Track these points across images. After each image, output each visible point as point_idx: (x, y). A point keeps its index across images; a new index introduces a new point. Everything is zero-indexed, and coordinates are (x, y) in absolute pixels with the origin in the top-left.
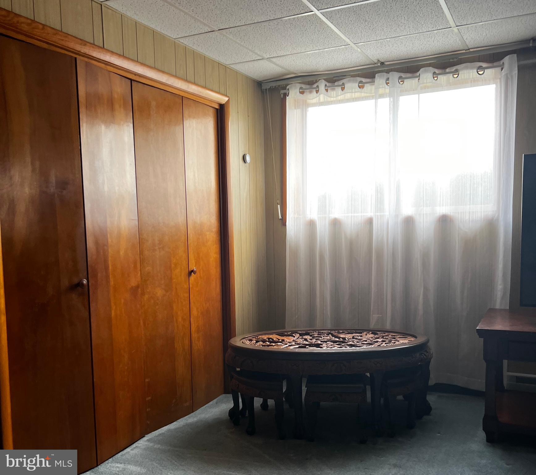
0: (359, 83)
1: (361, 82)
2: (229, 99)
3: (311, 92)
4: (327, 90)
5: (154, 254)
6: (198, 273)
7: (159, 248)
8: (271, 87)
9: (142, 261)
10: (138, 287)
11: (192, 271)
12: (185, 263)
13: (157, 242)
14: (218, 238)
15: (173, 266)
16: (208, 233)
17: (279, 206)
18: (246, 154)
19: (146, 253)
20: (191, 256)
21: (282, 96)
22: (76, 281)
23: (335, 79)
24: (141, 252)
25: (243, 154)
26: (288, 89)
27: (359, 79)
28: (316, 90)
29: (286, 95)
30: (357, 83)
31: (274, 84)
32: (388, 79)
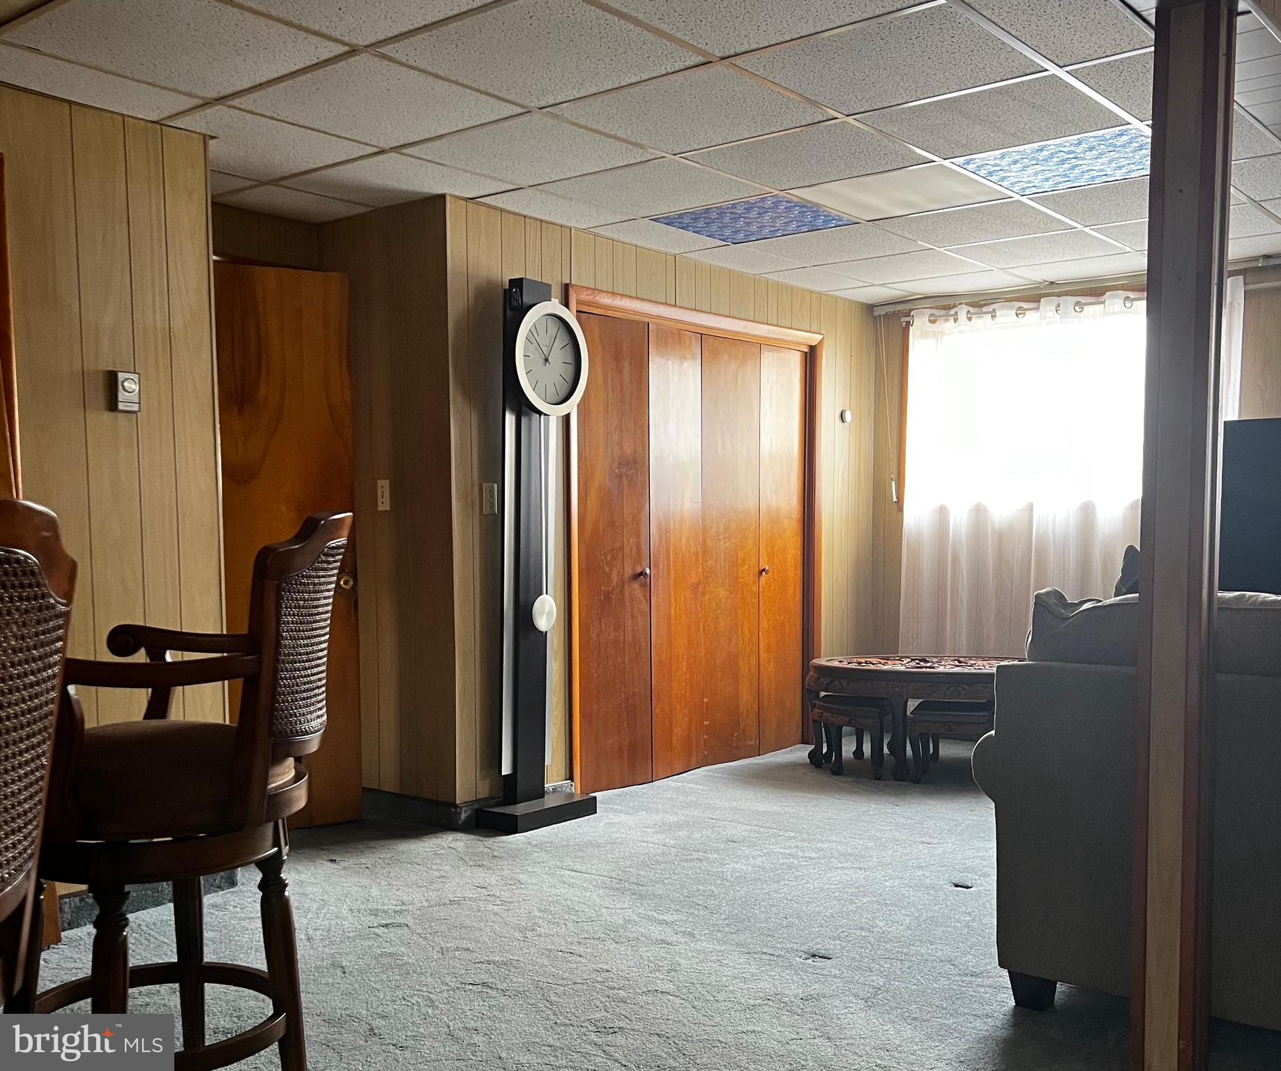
0: (1017, 310)
1: (1020, 308)
2: (823, 338)
3: (947, 320)
4: (970, 319)
5: (717, 544)
6: (770, 574)
7: (724, 538)
8: (887, 313)
9: (705, 552)
10: (699, 584)
11: (764, 570)
12: (754, 559)
13: (722, 530)
14: (800, 528)
15: (739, 561)
16: (786, 521)
17: (893, 482)
18: (846, 411)
19: (709, 542)
20: (763, 551)
21: (904, 324)
22: (639, 570)
23: (982, 302)
24: (704, 541)
25: (841, 410)
26: (913, 316)
27: (1018, 304)
28: (954, 318)
29: (908, 324)
30: (1012, 309)
31: (891, 309)
32: (1059, 305)
